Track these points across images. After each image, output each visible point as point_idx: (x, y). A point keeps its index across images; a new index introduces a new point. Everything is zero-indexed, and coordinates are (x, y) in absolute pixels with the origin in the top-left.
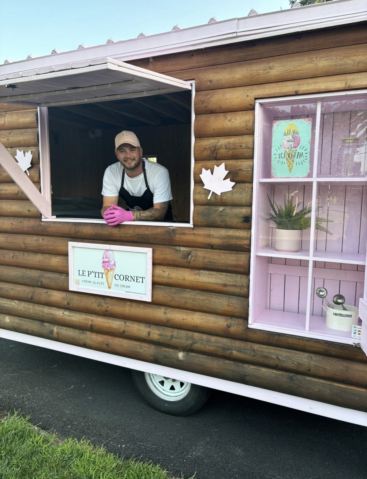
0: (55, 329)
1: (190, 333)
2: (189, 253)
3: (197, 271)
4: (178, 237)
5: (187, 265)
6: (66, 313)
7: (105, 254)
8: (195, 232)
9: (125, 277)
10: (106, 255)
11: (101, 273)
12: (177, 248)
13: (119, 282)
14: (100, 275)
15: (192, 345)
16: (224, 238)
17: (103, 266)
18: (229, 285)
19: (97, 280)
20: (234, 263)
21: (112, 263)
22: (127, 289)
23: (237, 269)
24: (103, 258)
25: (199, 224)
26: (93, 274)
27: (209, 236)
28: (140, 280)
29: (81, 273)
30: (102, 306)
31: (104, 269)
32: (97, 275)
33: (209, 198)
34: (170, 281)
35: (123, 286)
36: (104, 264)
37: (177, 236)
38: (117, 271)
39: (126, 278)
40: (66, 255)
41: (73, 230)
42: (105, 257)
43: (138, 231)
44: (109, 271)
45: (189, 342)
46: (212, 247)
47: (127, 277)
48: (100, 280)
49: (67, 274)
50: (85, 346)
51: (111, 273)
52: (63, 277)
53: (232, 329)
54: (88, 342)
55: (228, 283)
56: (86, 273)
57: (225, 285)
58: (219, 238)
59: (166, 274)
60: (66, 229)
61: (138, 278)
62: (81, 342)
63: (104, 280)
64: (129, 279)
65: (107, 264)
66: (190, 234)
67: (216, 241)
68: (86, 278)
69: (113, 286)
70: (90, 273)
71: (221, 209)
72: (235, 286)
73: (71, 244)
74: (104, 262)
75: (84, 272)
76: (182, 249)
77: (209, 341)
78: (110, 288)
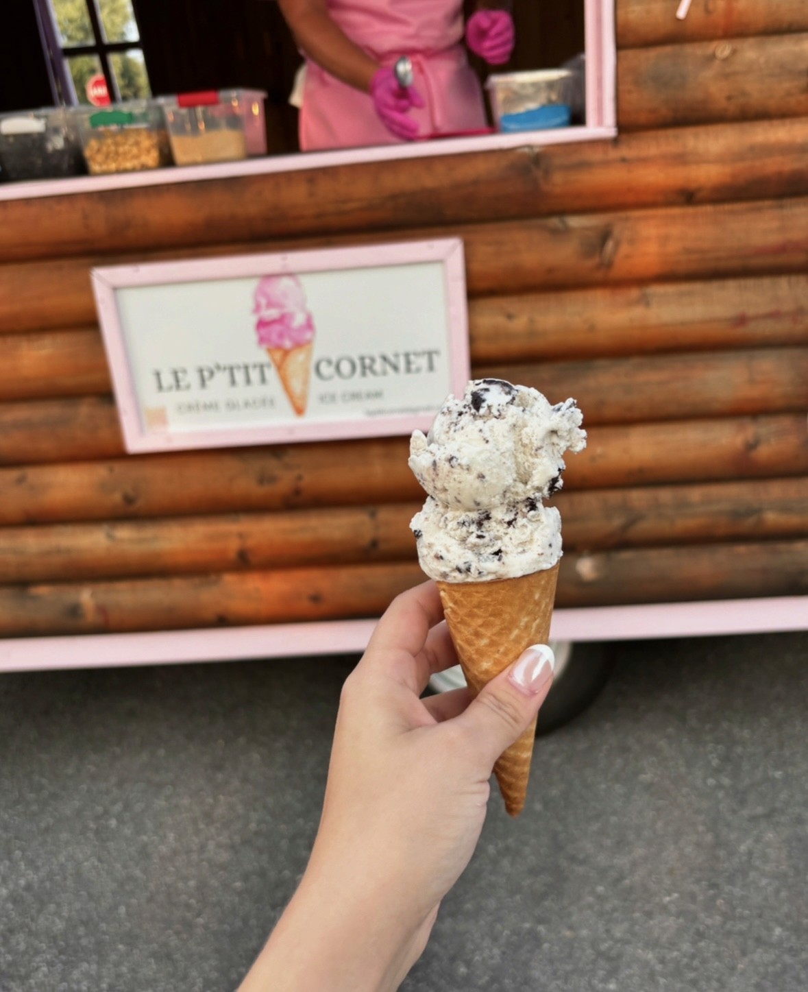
0: (86, 597)
1: (614, 497)
2: (605, 235)
3: (634, 293)
4: (559, 182)
5: (599, 275)
6: (125, 533)
7: (260, 292)
8: (625, 151)
9: (358, 363)
10: (266, 295)
11: (255, 366)
12: (554, 222)
13: (338, 385)
14: (255, 375)
15: (625, 528)
16: (739, 156)
17: (262, 340)
18: (757, 318)
19: (241, 393)
20: (774, 239)
21: (299, 320)
22: (373, 404)
23: (782, 259)
24: (258, 308)
25: (643, 118)
26: (222, 378)
27: (681, 159)
28: (423, 362)
29: (167, 379)
30: (273, 480)
31: (269, 351)
32: (240, 376)
33: (682, 13)
34: (539, 344)
35: (355, 396)
36: (264, 331)
37: (558, 178)
38: (323, 346)
39: (365, 366)
40: (89, 324)
41: (100, 222)
42: (263, 302)
43: (390, 183)
44: (286, 353)
45: (617, 522)
46: (688, 197)
47: (367, 362)
48: (257, 391)
49: (106, 395)
50: (223, 622)
51: (298, 358)
52: (85, 410)
53: (764, 452)
54: (237, 605)
55: (751, 311)
56: (192, 378)
57: (742, 320)
58: (720, 159)
59: (520, 323)
60: (68, 224)
61: (412, 358)
62: (209, 614)
63: (274, 385)
64: (378, 366)
65: (277, 328)
66: (606, 164)
67: (707, 174)
68: (195, 394)
69: (312, 403)
70: (206, 374)
71: (723, 49)
72: (775, 315)
73: (104, 278)
74: (262, 324)
75: (180, 375)
76: (575, 222)
77: (682, 505)
78: (299, 411)
